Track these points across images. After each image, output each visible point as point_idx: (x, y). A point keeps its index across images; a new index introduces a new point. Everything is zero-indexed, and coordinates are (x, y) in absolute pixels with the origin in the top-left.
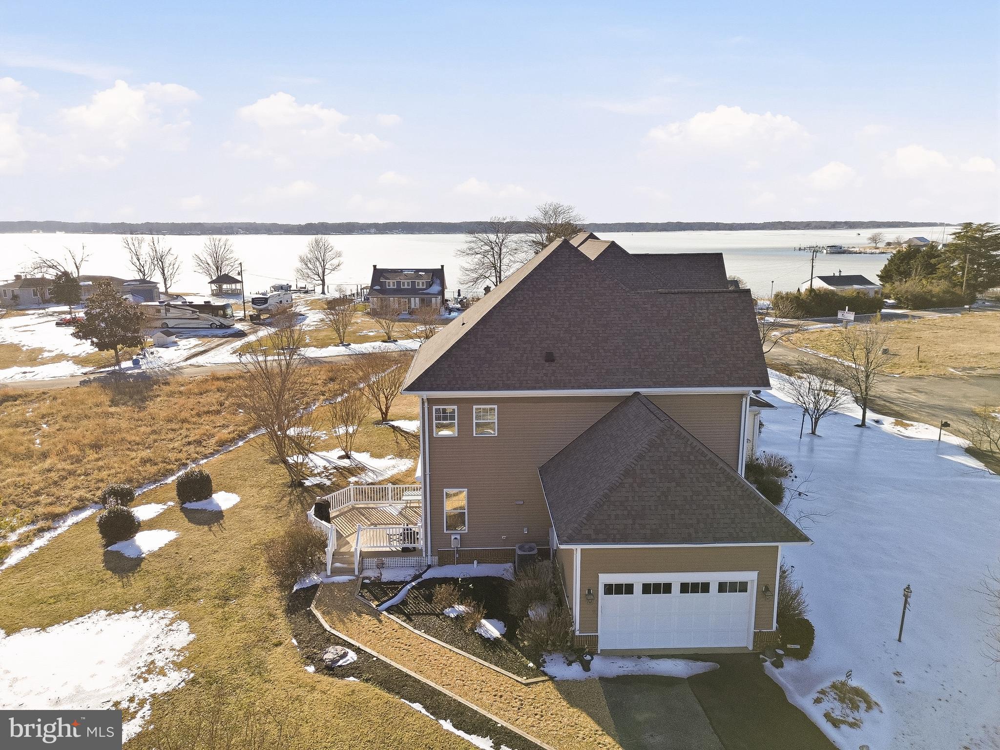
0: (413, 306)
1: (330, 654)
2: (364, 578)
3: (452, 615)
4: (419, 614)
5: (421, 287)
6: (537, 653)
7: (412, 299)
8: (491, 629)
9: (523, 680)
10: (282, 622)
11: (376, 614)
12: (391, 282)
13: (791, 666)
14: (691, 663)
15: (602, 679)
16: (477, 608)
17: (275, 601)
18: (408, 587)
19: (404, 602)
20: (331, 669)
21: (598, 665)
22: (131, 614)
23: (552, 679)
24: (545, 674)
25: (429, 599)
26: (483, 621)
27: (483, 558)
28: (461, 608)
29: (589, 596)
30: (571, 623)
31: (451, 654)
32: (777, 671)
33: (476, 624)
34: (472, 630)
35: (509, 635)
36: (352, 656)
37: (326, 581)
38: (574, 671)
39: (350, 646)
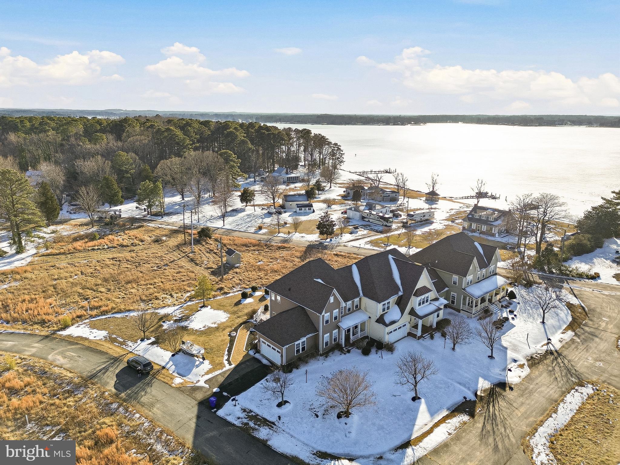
0: (483, 230)
1: (233, 333)
5: (491, 220)
7: (483, 226)
9: (245, 350)
10: (237, 325)
11: (248, 331)
12: (477, 215)
14: (268, 363)
15: (254, 357)
20: (230, 335)
21: (257, 355)
31: (244, 342)
37: (253, 321)
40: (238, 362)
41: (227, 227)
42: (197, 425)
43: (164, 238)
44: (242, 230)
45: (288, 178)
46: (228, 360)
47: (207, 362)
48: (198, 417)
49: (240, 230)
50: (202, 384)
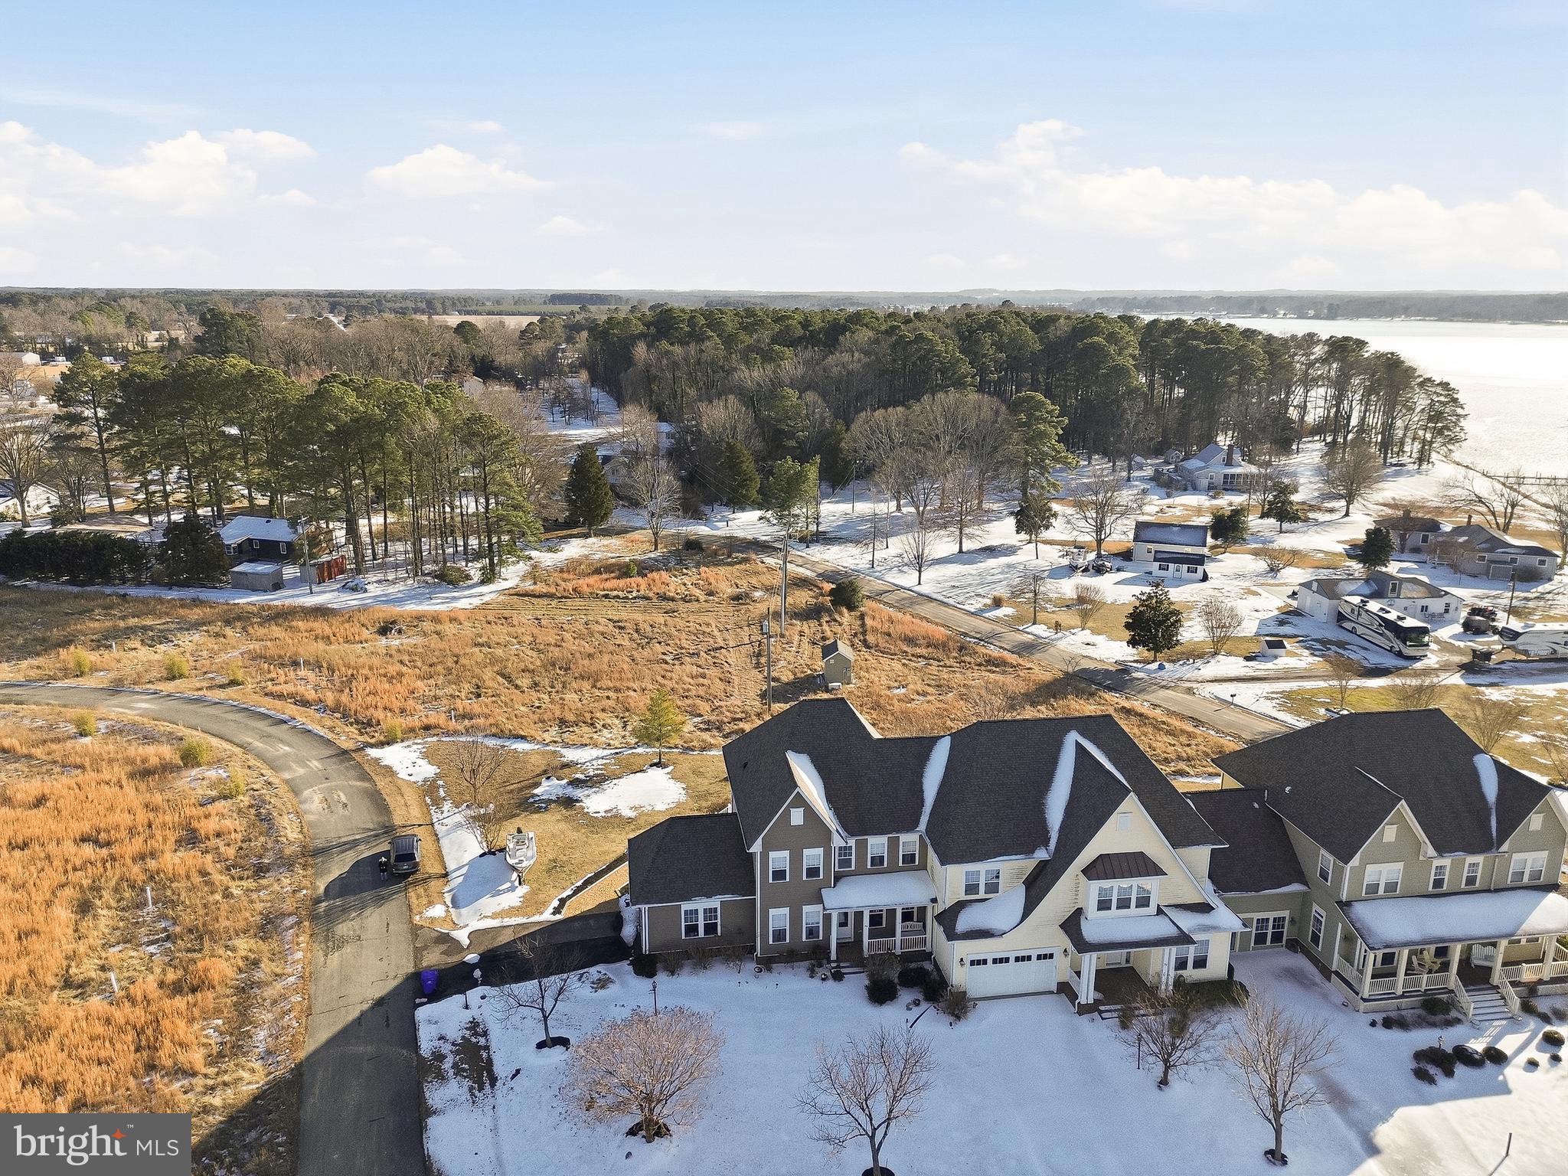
40: (578, 912)
41: (924, 589)
42: (359, 1020)
43: (757, 594)
44: (951, 601)
45: (1226, 476)
46: (563, 902)
47: (523, 890)
48: (380, 1002)
49: (946, 600)
50: (462, 936)
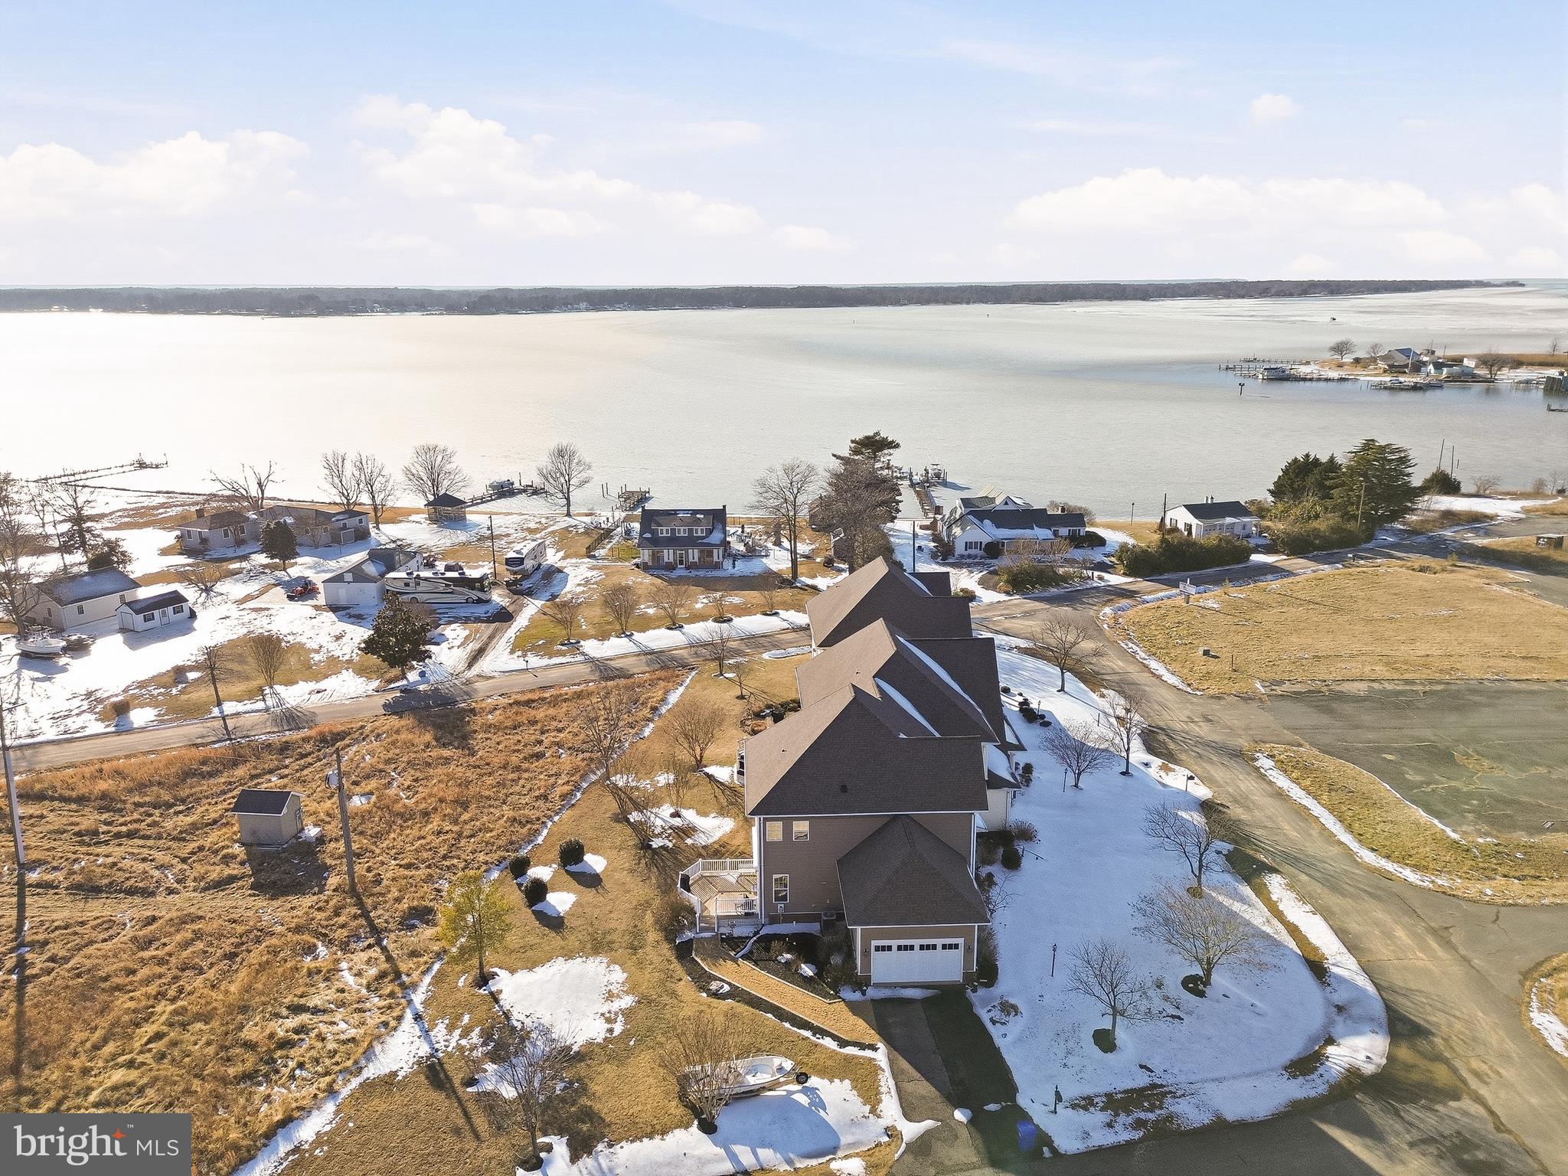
0: (691, 560)
1: (714, 986)
2: (722, 934)
3: (783, 961)
4: (761, 960)
6: (835, 986)
8: (807, 970)
9: (828, 1001)
10: (676, 966)
11: (735, 960)
12: (664, 528)
13: (981, 992)
14: (924, 990)
15: (872, 1000)
16: (798, 957)
17: (666, 949)
18: (752, 941)
19: (751, 952)
20: (715, 995)
21: (871, 992)
22: (579, 960)
23: (843, 1000)
24: (840, 998)
25: (767, 949)
26: (802, 965)
27: (799, 919)
28: (789, 956)
29: (866, 953)
30: (856, 968)
31: (784, 986)
32: (972, 995)
33: (798, 967)
34: (796, 971)
35: (819, 974)
36: (727, 988)
37: (697, 936)
38: (857, 996)
39: (723, 981)
